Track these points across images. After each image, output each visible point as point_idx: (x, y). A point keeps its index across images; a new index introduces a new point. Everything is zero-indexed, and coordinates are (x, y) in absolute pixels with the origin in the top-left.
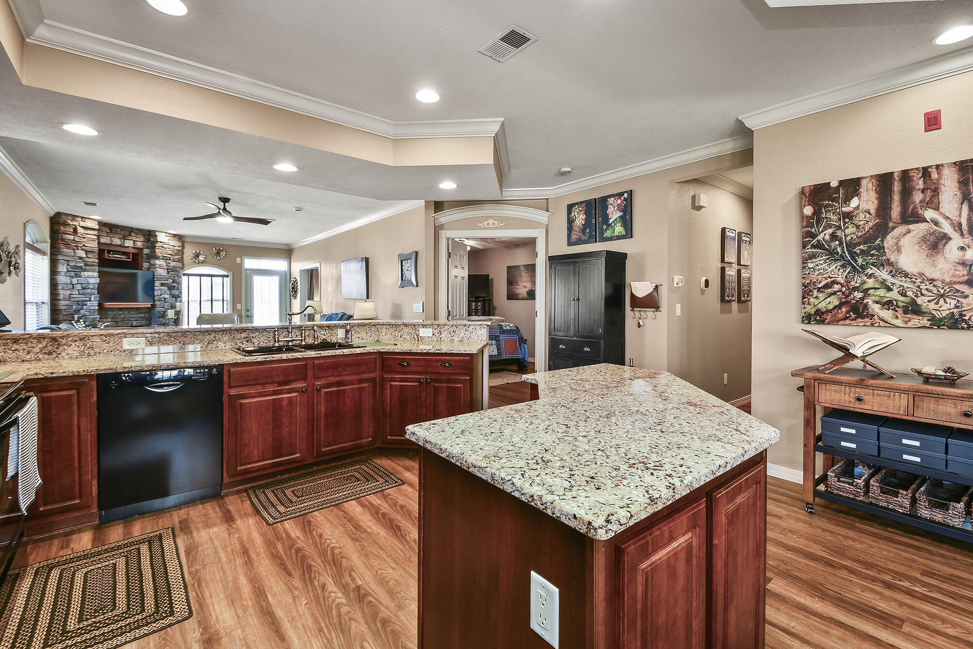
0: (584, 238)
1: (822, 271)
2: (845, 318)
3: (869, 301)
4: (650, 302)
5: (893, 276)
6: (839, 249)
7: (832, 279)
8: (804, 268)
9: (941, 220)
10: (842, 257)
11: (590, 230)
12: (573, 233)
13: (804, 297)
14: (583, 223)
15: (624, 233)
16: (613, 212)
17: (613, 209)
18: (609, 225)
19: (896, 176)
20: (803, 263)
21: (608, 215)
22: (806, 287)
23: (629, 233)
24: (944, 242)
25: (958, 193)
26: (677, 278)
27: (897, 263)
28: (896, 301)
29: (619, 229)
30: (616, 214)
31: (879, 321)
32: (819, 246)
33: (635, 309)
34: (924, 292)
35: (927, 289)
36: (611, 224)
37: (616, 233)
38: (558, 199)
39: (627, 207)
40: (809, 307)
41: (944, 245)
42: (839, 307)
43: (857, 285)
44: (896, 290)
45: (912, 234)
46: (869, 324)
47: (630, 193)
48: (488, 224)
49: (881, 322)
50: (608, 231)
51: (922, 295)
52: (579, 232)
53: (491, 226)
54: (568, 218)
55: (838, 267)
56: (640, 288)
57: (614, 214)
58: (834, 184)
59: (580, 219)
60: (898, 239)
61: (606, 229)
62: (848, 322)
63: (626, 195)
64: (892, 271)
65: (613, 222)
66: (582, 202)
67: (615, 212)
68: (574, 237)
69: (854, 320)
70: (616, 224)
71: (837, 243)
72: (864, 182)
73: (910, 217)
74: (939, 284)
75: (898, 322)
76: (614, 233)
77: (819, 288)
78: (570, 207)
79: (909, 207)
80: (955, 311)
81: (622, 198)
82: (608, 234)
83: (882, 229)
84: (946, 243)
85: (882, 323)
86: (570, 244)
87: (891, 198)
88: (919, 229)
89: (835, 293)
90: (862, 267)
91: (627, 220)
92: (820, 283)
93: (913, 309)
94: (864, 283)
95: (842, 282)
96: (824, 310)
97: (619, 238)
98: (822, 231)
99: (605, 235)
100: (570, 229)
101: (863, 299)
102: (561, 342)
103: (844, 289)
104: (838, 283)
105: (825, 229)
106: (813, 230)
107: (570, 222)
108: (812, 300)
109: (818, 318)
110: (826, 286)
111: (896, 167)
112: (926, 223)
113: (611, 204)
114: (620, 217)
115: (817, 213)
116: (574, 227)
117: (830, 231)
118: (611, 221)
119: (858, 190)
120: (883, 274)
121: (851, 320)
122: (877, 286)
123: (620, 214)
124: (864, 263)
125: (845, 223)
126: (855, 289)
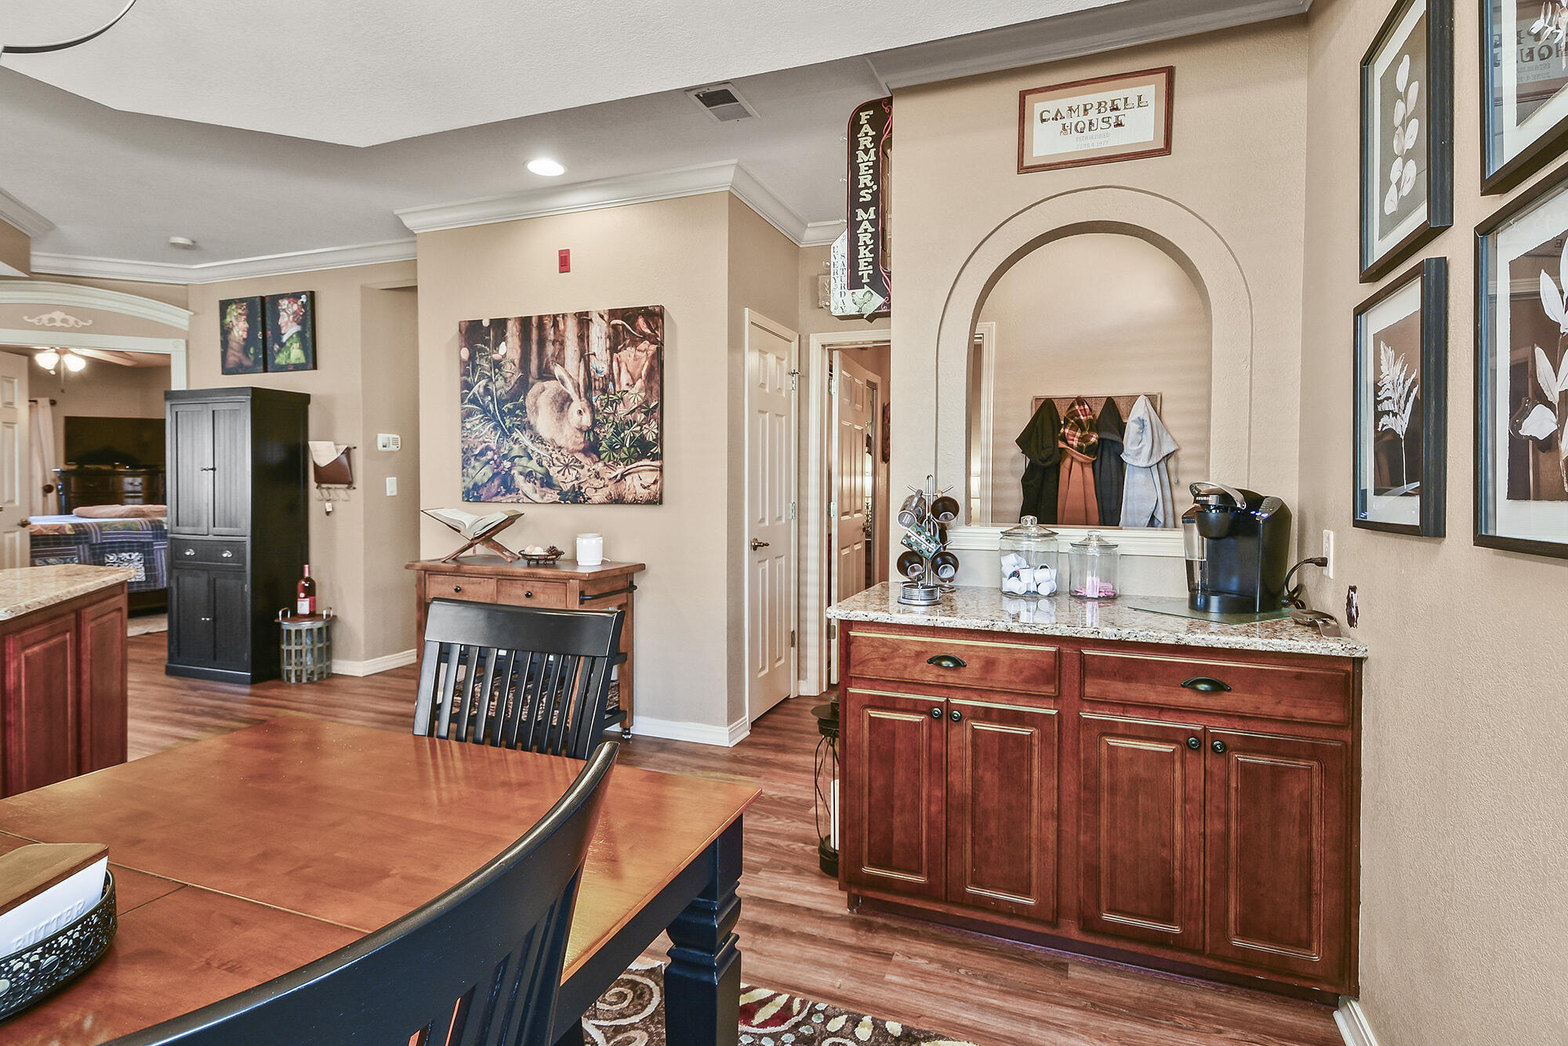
0: (247, 363)
1: (477, 433)
2: (497, 494)
3: (514, 472)
4: (338, 474)
5: (533, 442)
6: (491, 406)
7: (486, 444)
8: (463, 428)
9: (566, 379)
10: (494, 416)
11: (255, 350)
12: (230, 352)
13: (463, 468)
14: (245, 337)
15: (303, 360)
16: (287, 323)
17: (286, 319)
18: (282, 345)
19: (534, 321)
20: (462, 422)
21: (279, 328)
22: (465, 453)
23: (312, 361)
24: (568, 403)
25: (577, 349)
26: (382, 438)
27: (535, 426)
28: (536, 471)
29: (296, 354)
30: (292, 327)
31: (523, 496)
32: (474, 401)
33: (324, 486)
34: (555, 461)
35: (557, 458)
36: (285, 344)
37: (293, 360)
38: (205, 288)
39: (306, 319)
40: (467, 480)
41: (568, 408)
42: (491, 480)
43: (506, 452)
44: (534, 461)
45: (546, 392)
46: (515, 500)
47: (312, 296)
48: (52, 320)
49: (525, 497)
50: (281, 355)
51: (554, 465)
52: (239, 352)
53: (58, 324)
54: (222, 325)
55: (491, 429)
56: (322, 452)
57: (289, 328)
58: (486, 323)
59: (240, 330)
60: (536, 398)
61: (279, 351)
62: (499, 498)
63: (304, 299)
64: (531, 437)
65: (288, 340)
66: (241, 300)
67: (289, 324)
68: (232, 359)
69: (504, 495)
70: (291, 344)
71: (489, 398)
72: (510, 324)
73: (545, 374)
74: (564, 451)
75: (536, 497)
76: (289, 358)
77: (476, 455)
78: (224, 305)
79: (543, 360)
80: (576, 483)
81: (300, 303)
82: (281, 359)
83: (524, 385)
84: (570, 405)
85: (526, 500)
86: (226, 371)
87: (531, 349)
88: (551, 385)
89: (488, 463)
90: (509, 429)
91: (309, 339)
92: (476, 448)
93: (547, 482)
94: (511, 450)
95: (495, 448)
96: (480, 484)
97: (297, 367)
98: (477, 382)
99: (277, 361)
100: (225, 344)
101: (510, 469)
102: (187, 544)
103: (496, 457)
104: (491, 450)
105: (479, 380)
106: (469, 380)
107: (225, 331)
108: (470, 470)
109: (475, 494)
110: (482, 453)
111: (534, 312)
112: (555, 381)
113: (284, 310)
114: (298, 333)
115: (472, 358)
116: (230, 342)
117: (483, 382)
118: (285, 338)
119: (505, 334)
120: (525, 439)
121: (502, 496)
122: (521, 454)
123: (297, 328)
124: (511, 425)
125: (496, 374)
126: (505, 457)
